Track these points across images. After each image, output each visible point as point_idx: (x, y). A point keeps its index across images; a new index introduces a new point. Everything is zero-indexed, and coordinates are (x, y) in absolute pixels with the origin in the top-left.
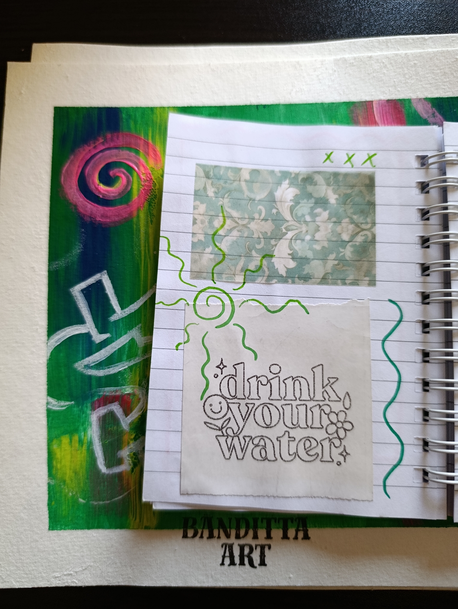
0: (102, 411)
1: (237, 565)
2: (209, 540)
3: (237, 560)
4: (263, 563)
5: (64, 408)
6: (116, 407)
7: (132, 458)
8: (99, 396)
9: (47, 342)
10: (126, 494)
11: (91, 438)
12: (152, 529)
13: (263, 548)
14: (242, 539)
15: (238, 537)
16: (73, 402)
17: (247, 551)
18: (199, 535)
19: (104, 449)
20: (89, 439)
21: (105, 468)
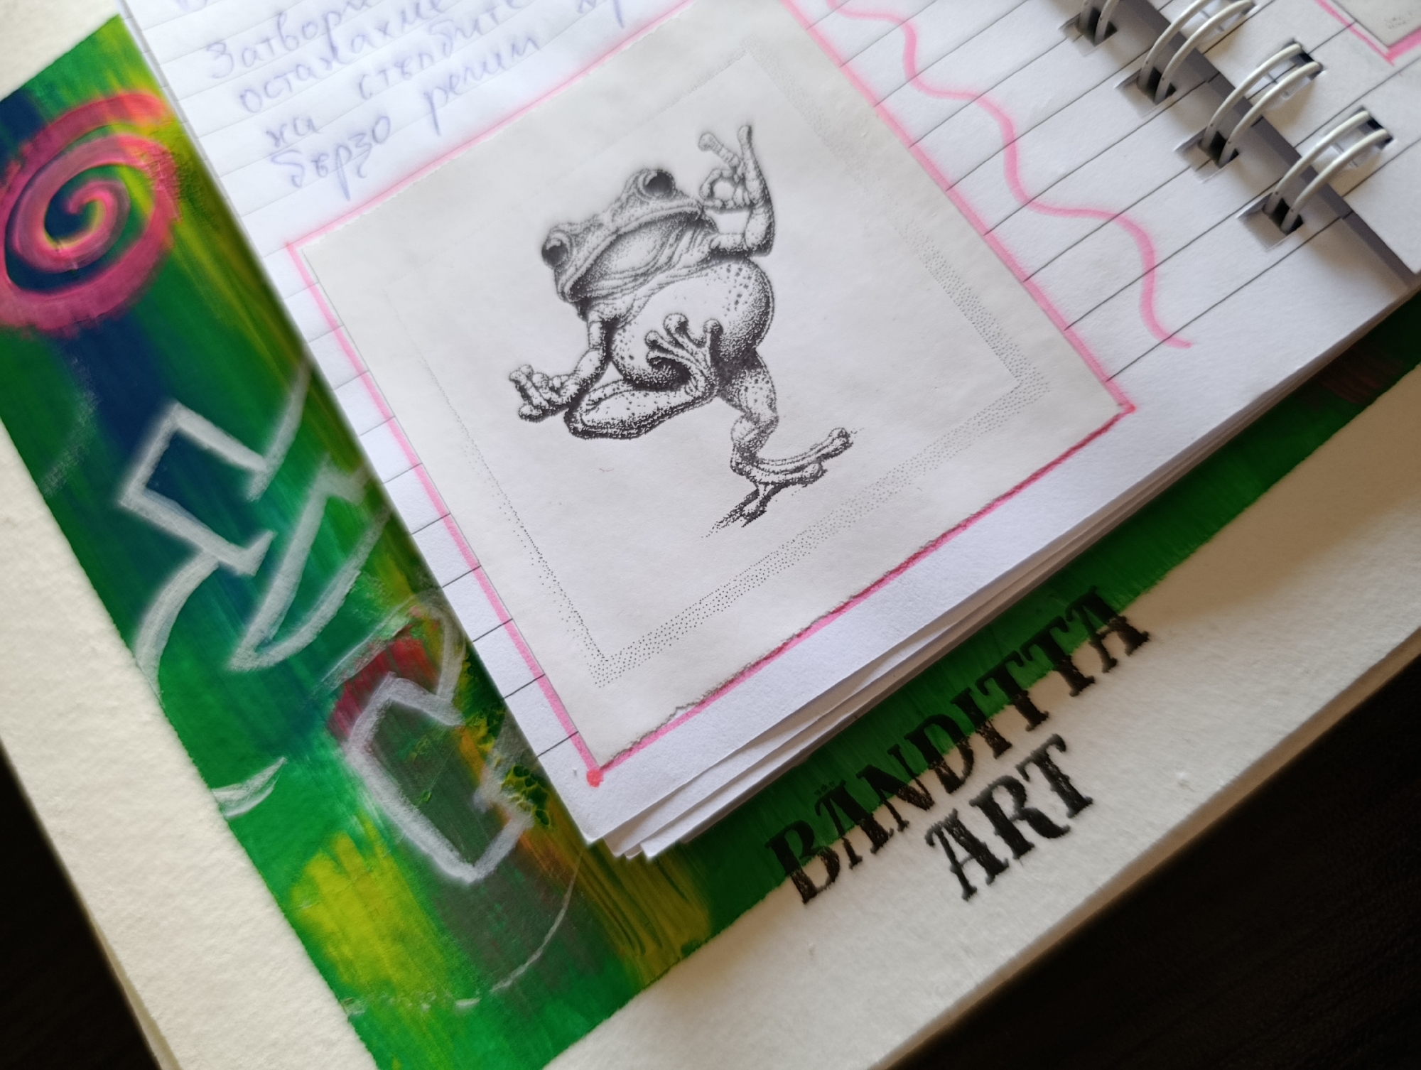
0: (365, 724)
1: (1012, 862)
2: (882, 851)
3: (1000, 849)
4: (1078, 803)
5: (269, 791)
6: (393, 689)
7: (517, 787)
8: (335, 692)
9: (133, 661)
10: (568, 896)
11: (382, 816)
12: (706, 941)
13: (1042, 759)
14: (969, 781)
15: (952, 784)
16: (282, 760)
17: (1006, 803)
18: (844, 860)
19: (433, 820)
20: (379, 821)
21: (470, 867)
